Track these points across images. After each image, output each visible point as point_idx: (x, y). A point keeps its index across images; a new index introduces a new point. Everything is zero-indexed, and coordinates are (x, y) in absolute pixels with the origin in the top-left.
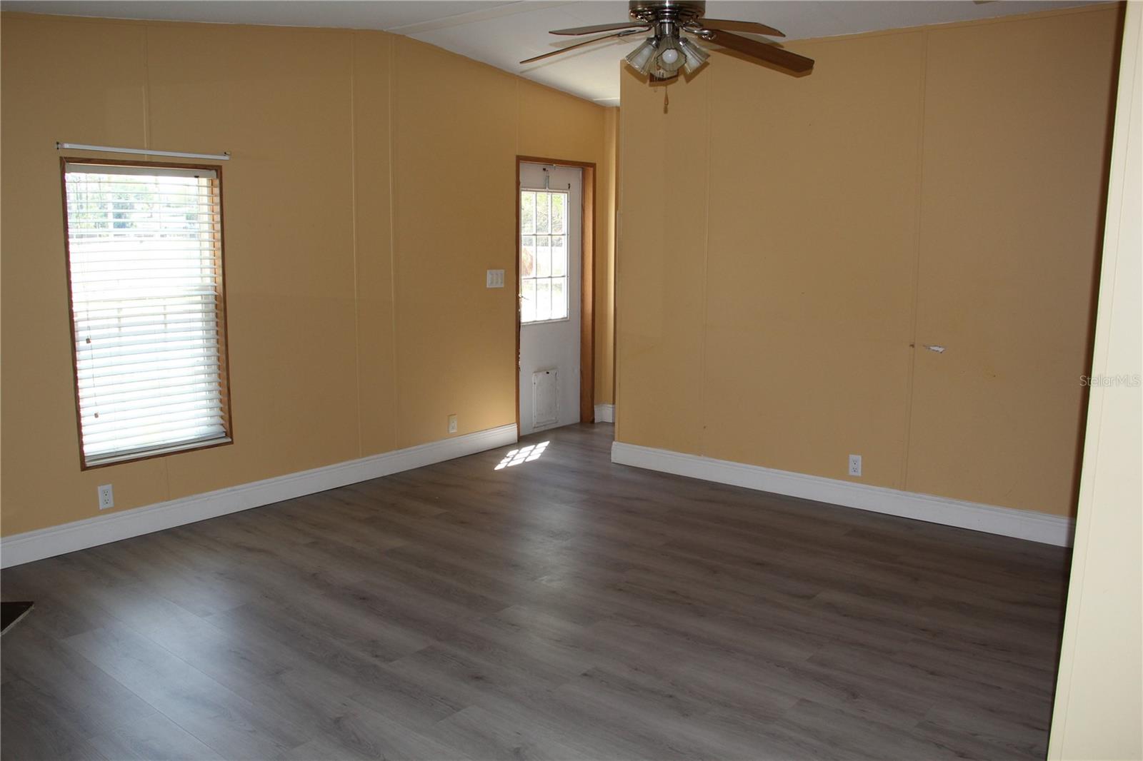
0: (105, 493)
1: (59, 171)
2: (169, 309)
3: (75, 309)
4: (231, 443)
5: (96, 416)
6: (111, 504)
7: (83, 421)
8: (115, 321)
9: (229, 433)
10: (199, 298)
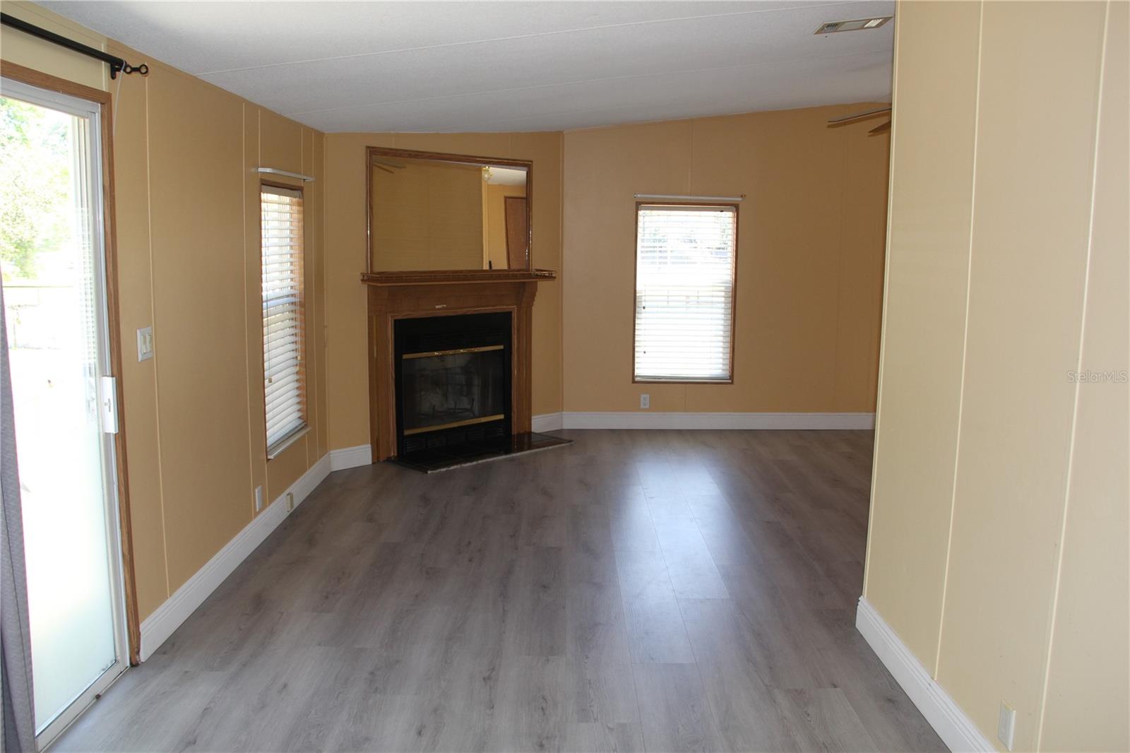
0: (645, 399)
1: (634, 208)
2: (701, 294)
3: (638, 289)
4: (732, 383)
5: (645, 352)
6: (647, 407)
7: (636, 355)
8: (666, 298)
9: (732, 377)
10: (723, 289)
